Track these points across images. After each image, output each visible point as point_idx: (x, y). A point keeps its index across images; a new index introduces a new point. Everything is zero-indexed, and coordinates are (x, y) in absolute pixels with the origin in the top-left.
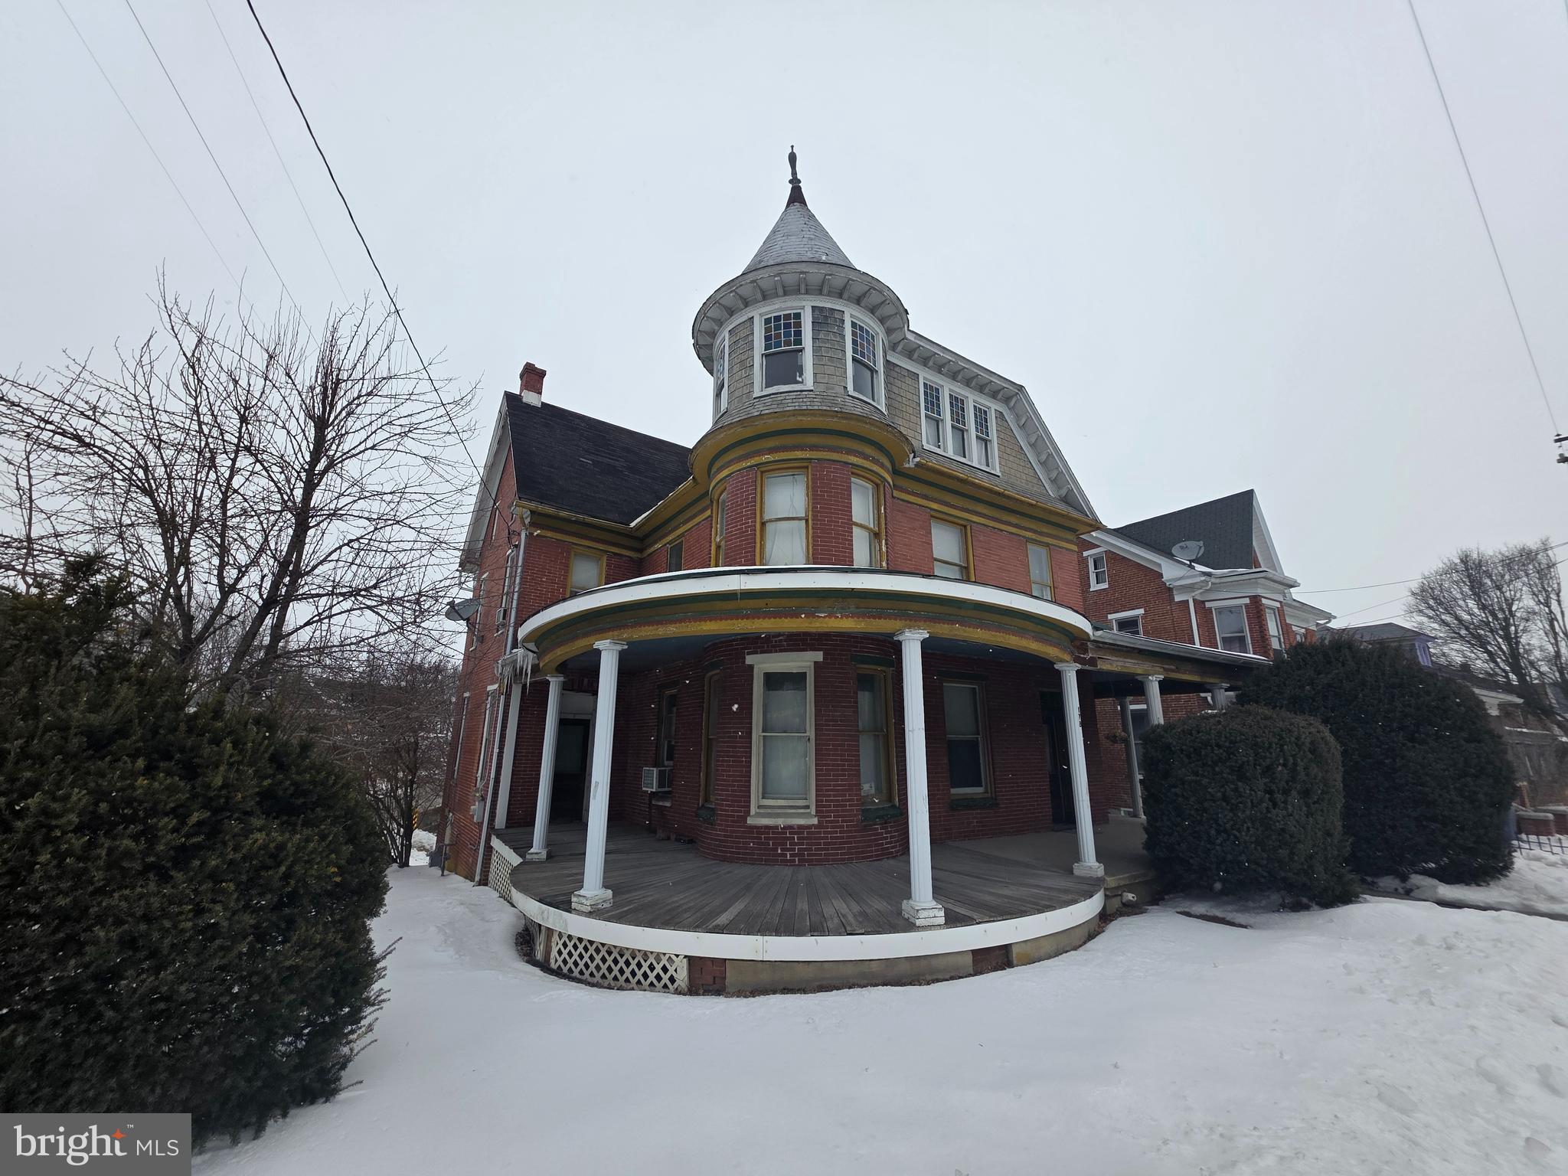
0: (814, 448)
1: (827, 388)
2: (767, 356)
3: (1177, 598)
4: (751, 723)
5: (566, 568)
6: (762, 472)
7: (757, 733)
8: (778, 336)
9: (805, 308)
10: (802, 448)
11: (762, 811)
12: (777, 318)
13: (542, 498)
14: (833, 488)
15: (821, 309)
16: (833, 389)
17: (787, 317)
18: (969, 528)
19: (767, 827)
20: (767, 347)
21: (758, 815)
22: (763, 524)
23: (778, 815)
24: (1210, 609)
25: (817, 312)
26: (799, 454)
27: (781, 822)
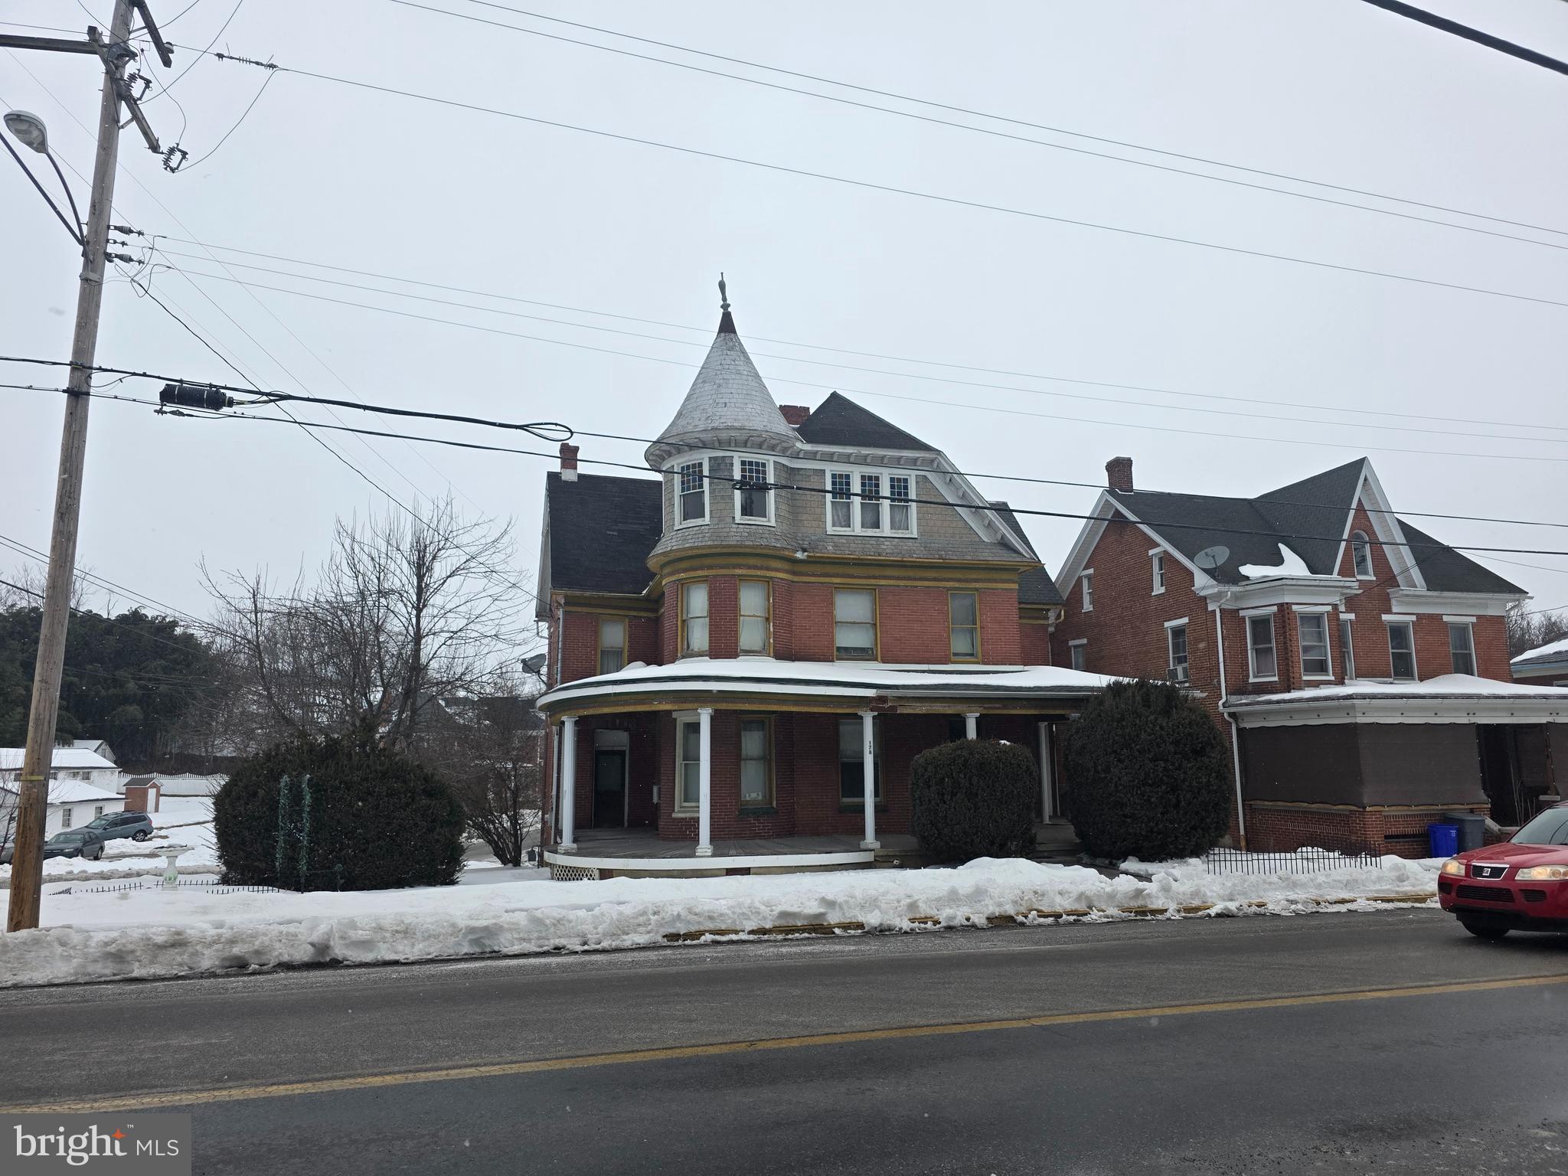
0: (710, 567)
1: (719, 521)
2: (683, 495)
3: (1210, 608)
4: (675, 755)
5: (596, 633)
6: (682, 584)
7: (679, 761)
8: (689, 481)
9: (704, 457)
10: (701, 568)
11: (682, 809)
12: (688, 466)
13: (570, 585)
14: (722, 595)
15: (715, 458)
16: (723, 521)
17: (694, 465)
18: (877, 590)
19: (682, 819)
20: (683, 491)
21: (679, 812)
22: (684, 621)
23: (688, 812)
24: (1244, 618)
25: (713, 462)
26: (700, 573)
27: (688, 815)
